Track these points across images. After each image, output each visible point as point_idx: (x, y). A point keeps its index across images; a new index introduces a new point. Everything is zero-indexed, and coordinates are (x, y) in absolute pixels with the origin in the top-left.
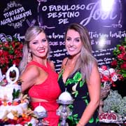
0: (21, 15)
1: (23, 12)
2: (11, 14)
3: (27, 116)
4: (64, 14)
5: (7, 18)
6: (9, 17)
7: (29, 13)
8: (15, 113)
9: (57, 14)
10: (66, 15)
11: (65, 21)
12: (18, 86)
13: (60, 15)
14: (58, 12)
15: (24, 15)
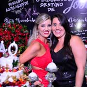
0: (21, 5)
1: (22, 2)
2: (13, 4)
3: (23, 80)
4: (52, 4)
5: (11, 6)
6: (12, 6)
7: (27, 3)
8: (14, 78)
9: (47, 4)
10: (53, 5)
11: (52, 10)
12: (16, 57)
13: (49, 5)
14: (48, 3)
15: (23, 5)
